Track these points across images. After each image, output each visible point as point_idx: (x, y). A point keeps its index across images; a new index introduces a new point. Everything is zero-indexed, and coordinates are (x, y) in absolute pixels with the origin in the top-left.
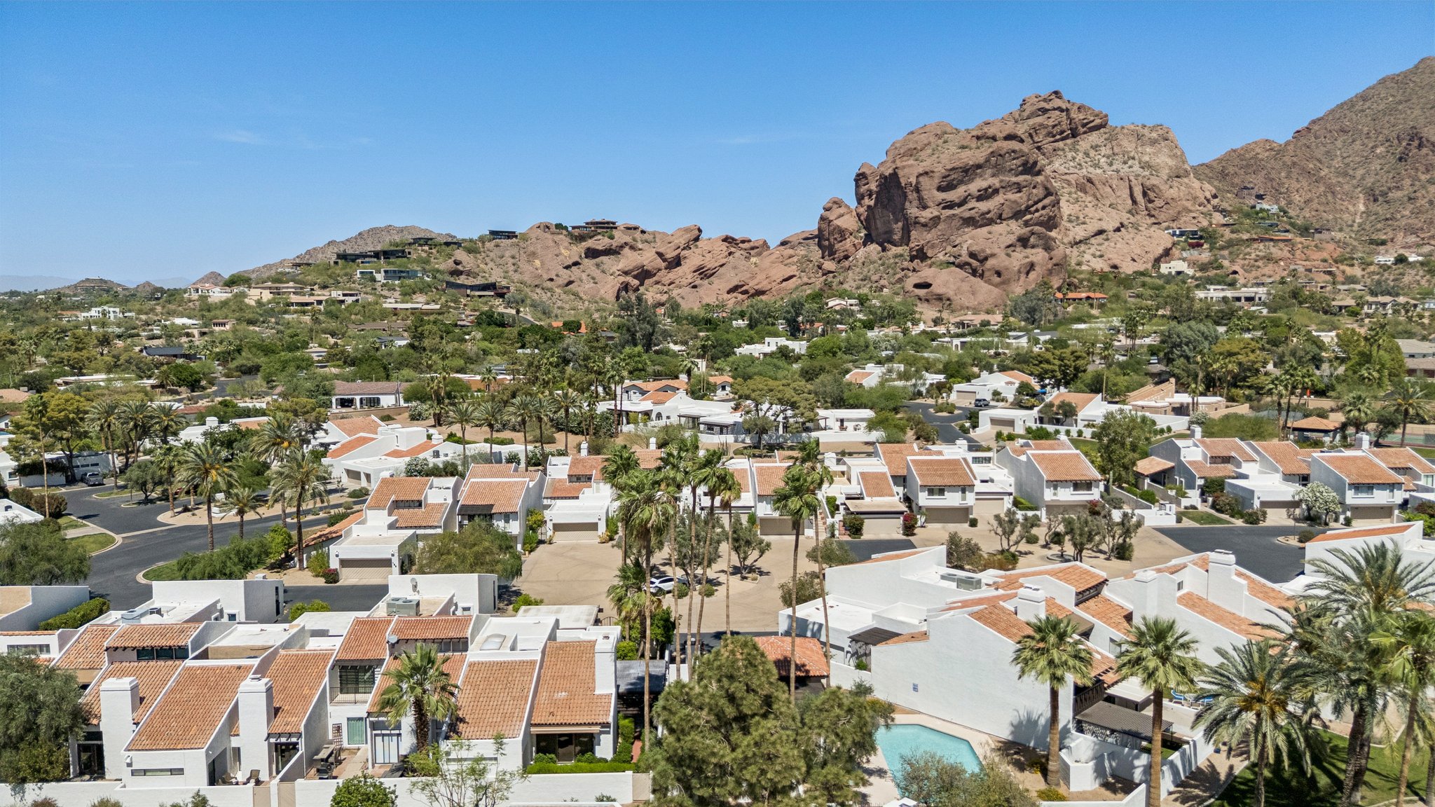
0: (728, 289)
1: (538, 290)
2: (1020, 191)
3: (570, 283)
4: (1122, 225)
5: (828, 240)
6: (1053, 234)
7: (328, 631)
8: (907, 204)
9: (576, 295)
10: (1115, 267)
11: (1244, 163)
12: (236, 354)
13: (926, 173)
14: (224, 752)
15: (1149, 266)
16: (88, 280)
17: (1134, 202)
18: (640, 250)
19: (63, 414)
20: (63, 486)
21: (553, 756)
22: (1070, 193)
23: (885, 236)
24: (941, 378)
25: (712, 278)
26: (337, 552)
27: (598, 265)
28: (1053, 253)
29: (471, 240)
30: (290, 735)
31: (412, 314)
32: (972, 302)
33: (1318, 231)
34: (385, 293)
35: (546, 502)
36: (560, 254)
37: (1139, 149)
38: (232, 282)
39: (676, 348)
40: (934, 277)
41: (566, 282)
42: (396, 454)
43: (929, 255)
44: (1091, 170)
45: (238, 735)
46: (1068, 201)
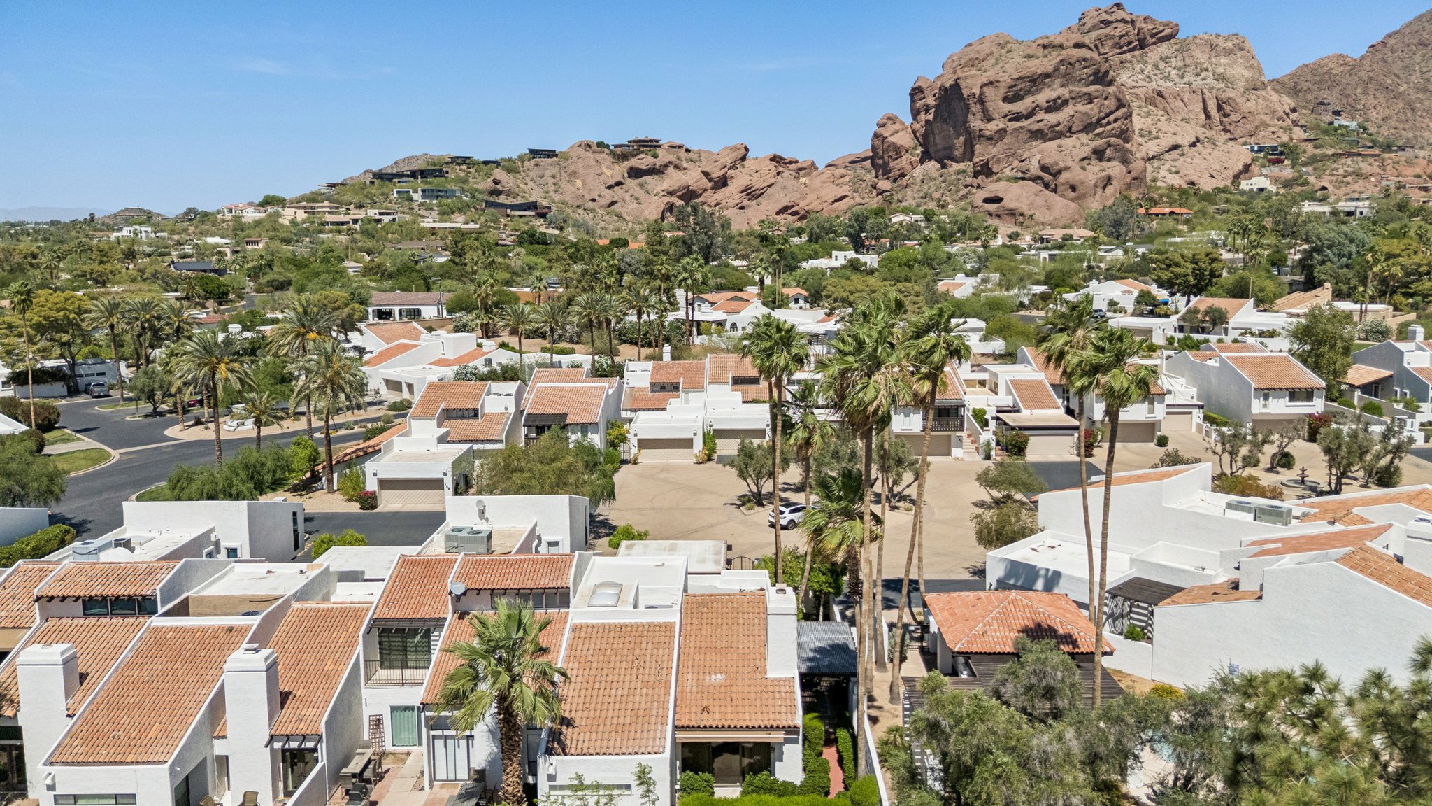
0: (777, 210)
1: (580, 211)
2: (1091, 103)
3: (613, 203)
4: (1198, 140)
5: (882, 158)
6: (1128, 146)
7: (363, 572)
8: (970, 117)
9: (619, 216)
10: (1192, 183)
11: (1318, 78)
12: (268, 270)
13: (991, 83)
14: (203, 764)
15: (1229, 182)
16: (127, 209)
17: (1208, 116)
18: (685, 169)
19: (62, 313)
20: (63, 397)
21: (707, 776)
22: (1140, 107)
23: (945, 152)
24: (1044, 288)
25: (760, 199)
26: (373, 472)
27: (641, 186)
28: (1131, 166)
29: (510, 160)
30: (305, 738)
31: (450, 232)
32: (1048, 217)
33: (1401, 148)
34: (423, 212)
35: (625, 415)
36: (603, 173)
37: (1213, 60)
38: (267, 202)
39: (737, 263)
40: (1005, 191)
41: (608, 202)
42: (442, 362)
43: (995, 170)
44: (1161, 82)
45: (224, 737)
46: (1139, 115)
